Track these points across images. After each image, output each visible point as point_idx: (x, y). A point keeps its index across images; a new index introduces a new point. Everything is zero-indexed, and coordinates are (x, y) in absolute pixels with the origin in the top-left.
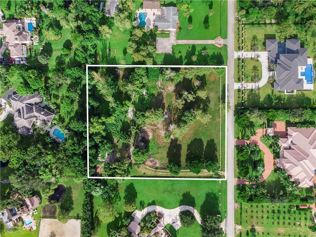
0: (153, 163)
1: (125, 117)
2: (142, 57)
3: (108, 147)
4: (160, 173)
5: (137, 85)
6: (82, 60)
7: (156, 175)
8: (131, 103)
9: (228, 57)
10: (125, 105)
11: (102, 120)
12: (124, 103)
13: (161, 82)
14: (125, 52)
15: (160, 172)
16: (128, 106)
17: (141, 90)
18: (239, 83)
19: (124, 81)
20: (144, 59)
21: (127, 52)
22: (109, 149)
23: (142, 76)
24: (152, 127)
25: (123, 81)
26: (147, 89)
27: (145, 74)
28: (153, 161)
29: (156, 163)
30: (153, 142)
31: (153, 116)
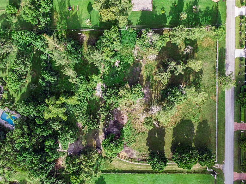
0: (130, 154)
1: (92, 95)
2: (113, 14)
3: (70, 136)
4: (137, 167)
5: (107, 54)
6: (32, 19)
7: (133, 169)
8: (99, 78)
9: (228, 14)
10: (90, 81)
11: (61, 100)
12: (90, 77)
13: (138, 49)
14: (90, 8)
15: (137, 165)
16: (96, 82)
17: (112, 61)
18: (241, 49)
19: (90, 48)
20: (115, 17)
21: (92, 8)
22: (72, 138)
23: (114, 40)
24: (127, 108)
25: (88, 48)
26: (120, 59)
27: (117, 39)
28: (129, 151)
29: (133, 154)
30: (129, 127)
31: (129, 95)
